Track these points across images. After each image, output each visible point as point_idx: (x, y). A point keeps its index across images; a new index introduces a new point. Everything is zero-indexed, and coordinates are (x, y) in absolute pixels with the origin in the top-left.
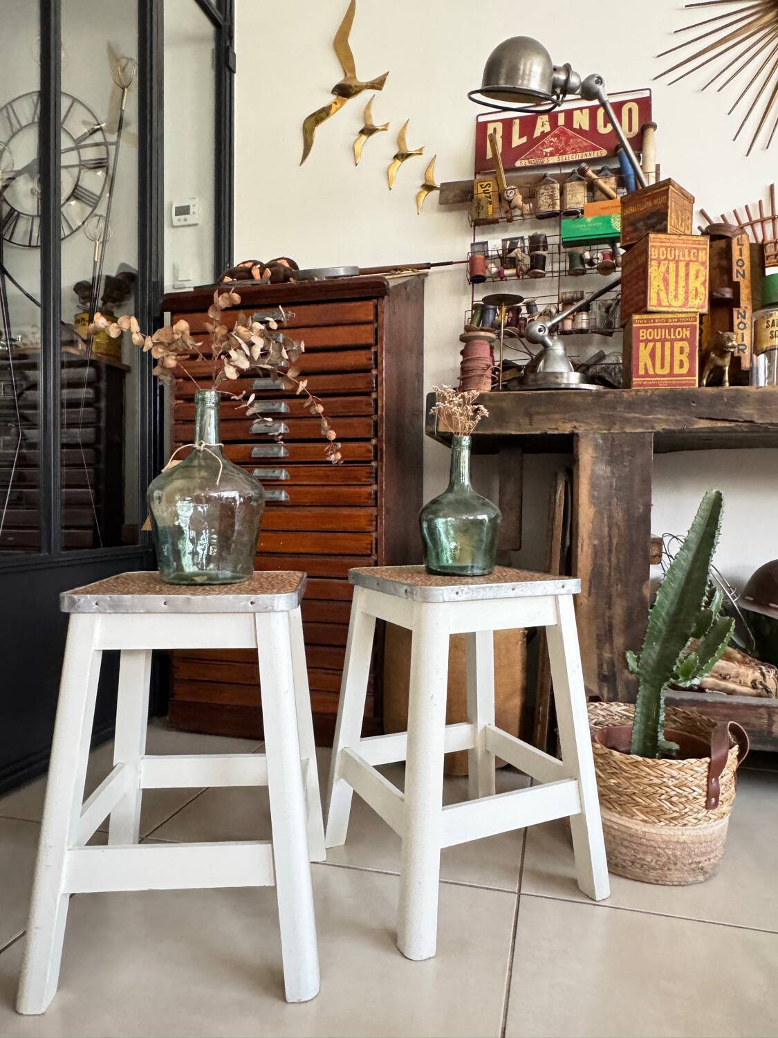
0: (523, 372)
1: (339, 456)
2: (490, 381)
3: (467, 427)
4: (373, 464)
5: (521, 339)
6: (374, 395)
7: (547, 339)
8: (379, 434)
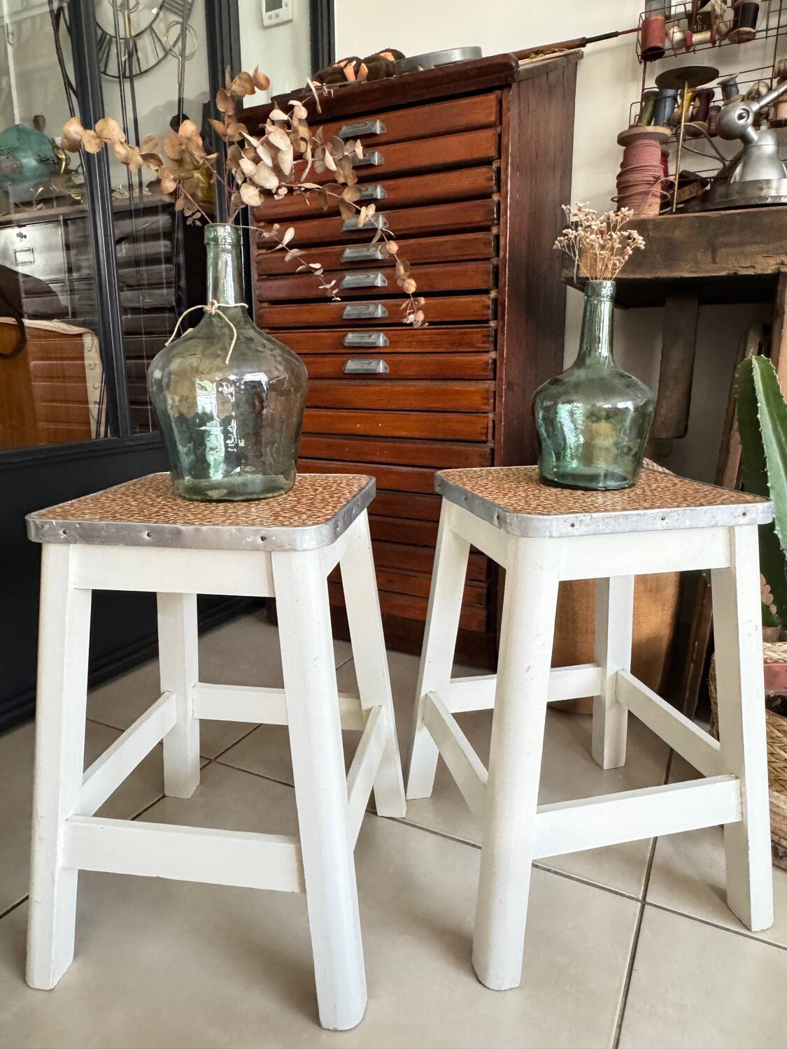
0: (708, 187)
1: (421, 316)
2: (659, 201)
3: (610, 266)
4: (492, 324)
5: (712, 139)
6: (494, 230)
7: (751, 131)
8: (500, 284)
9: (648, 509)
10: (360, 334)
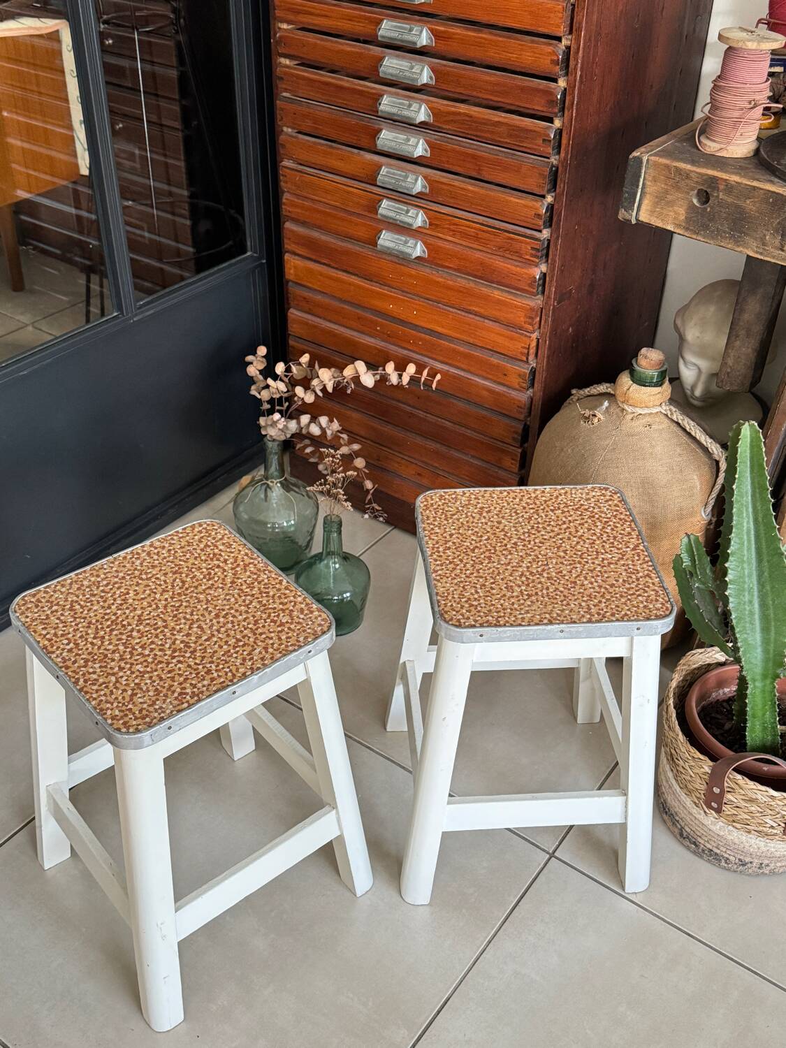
9: (550, 623)
10: (397, 205)
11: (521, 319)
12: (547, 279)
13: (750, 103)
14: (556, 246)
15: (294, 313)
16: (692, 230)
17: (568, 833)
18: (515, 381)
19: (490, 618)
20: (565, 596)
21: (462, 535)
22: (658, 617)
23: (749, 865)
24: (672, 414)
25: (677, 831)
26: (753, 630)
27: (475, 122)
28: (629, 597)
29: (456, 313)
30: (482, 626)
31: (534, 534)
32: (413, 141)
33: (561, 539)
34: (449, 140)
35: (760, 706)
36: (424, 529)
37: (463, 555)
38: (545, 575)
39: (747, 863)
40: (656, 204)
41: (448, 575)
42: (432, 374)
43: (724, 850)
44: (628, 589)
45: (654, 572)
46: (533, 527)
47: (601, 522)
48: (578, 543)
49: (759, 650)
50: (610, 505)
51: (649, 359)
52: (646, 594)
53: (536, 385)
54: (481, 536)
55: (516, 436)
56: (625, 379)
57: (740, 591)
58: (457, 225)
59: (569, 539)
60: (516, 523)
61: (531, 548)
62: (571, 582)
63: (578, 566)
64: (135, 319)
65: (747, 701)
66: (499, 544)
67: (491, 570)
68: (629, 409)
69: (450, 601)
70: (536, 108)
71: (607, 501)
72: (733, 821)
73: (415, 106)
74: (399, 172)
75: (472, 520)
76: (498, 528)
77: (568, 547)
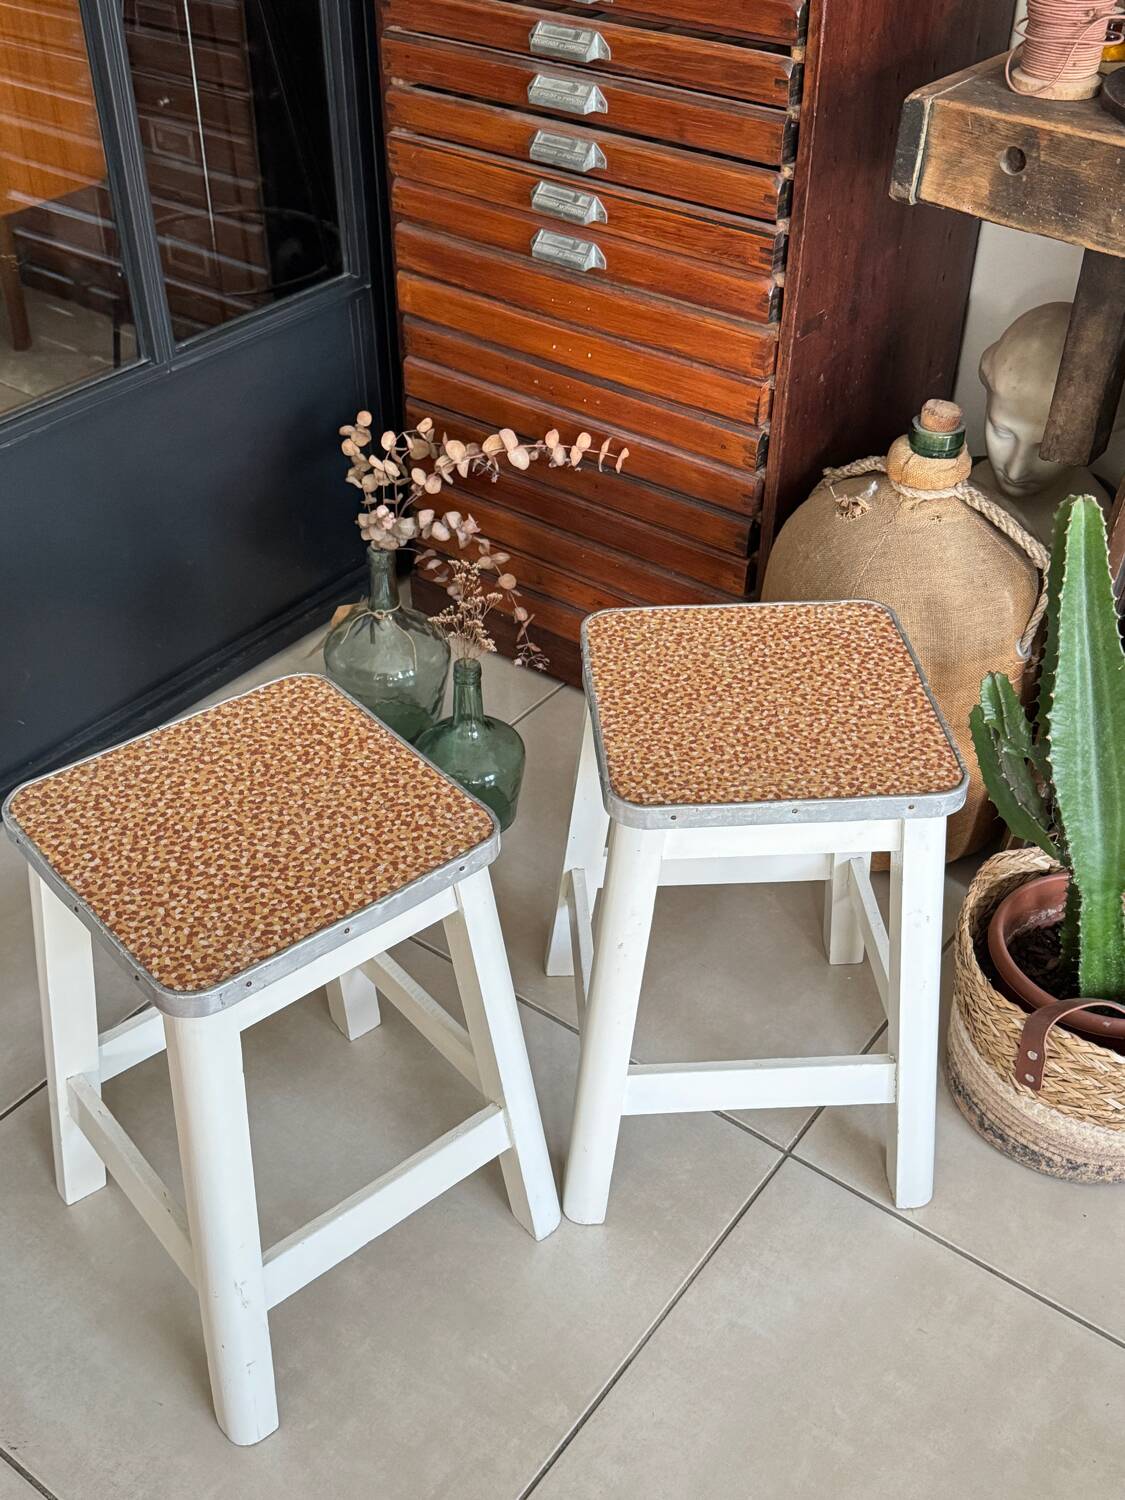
9: (778, 798)
10: (560, 190)
11: (746, 360)
12: (786, 296)
13: (1087, 13)
14: (798, 244)
15: (412, 363)
16: (999, 211)
17: (812, 1121)
18: (738, 456)
19: (688, 792)
20: (801, 760)
21: (649, 673)
22: (941, 790)
23: (1083, 1169)
24: (972, 500)
25: (975, 1119)
26: (1089, 816)
27: (674, 58)
28: (899, 761)
29: (651, 354)
30: (674, 803)
31: (758, 672)
32: (582, 89)
33: (798, 679)
34: (636, 87)
35: (1100, 932)
36: (593, 665)
37: (649, 702)
38: (772, 730)
39: (1079, 1166)
40: (945, 173)
41: (625, 731)
42: (616, 449)
43: (1045, 1146)
44: (898, 750)
45: (938, 724)
46: (756, 662)
47: (859, 653)
48: (823, 684)
49: (1099, 846)
50: (873, 630)
51: (937, 417)
52: (924, 757)
53: (769, 462)
54: (678, 675)
55: (739, 540)
56: (902, 448)
57: (1070, 755)
58: (648, 217)
59: (810, 678)
60: (731, 656)
61: (753, 692)
62: (812, 740)
63: (823, 716)
64: (173, 369)
65: (1080, 923)
66: (704, 686)
67: (691, 723)
68: (908, 493)
69: (628, 768)
70: (766, 32)
71: (870, 624)
72: (1057, 1101)
73: (584, 37)
74: (563, 139)
75: (664, 651)
76: (703, 663)
77: (808, 690)
